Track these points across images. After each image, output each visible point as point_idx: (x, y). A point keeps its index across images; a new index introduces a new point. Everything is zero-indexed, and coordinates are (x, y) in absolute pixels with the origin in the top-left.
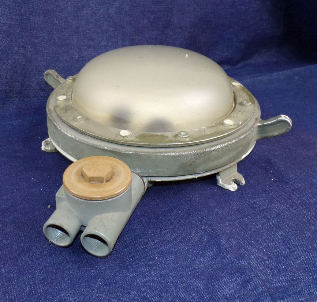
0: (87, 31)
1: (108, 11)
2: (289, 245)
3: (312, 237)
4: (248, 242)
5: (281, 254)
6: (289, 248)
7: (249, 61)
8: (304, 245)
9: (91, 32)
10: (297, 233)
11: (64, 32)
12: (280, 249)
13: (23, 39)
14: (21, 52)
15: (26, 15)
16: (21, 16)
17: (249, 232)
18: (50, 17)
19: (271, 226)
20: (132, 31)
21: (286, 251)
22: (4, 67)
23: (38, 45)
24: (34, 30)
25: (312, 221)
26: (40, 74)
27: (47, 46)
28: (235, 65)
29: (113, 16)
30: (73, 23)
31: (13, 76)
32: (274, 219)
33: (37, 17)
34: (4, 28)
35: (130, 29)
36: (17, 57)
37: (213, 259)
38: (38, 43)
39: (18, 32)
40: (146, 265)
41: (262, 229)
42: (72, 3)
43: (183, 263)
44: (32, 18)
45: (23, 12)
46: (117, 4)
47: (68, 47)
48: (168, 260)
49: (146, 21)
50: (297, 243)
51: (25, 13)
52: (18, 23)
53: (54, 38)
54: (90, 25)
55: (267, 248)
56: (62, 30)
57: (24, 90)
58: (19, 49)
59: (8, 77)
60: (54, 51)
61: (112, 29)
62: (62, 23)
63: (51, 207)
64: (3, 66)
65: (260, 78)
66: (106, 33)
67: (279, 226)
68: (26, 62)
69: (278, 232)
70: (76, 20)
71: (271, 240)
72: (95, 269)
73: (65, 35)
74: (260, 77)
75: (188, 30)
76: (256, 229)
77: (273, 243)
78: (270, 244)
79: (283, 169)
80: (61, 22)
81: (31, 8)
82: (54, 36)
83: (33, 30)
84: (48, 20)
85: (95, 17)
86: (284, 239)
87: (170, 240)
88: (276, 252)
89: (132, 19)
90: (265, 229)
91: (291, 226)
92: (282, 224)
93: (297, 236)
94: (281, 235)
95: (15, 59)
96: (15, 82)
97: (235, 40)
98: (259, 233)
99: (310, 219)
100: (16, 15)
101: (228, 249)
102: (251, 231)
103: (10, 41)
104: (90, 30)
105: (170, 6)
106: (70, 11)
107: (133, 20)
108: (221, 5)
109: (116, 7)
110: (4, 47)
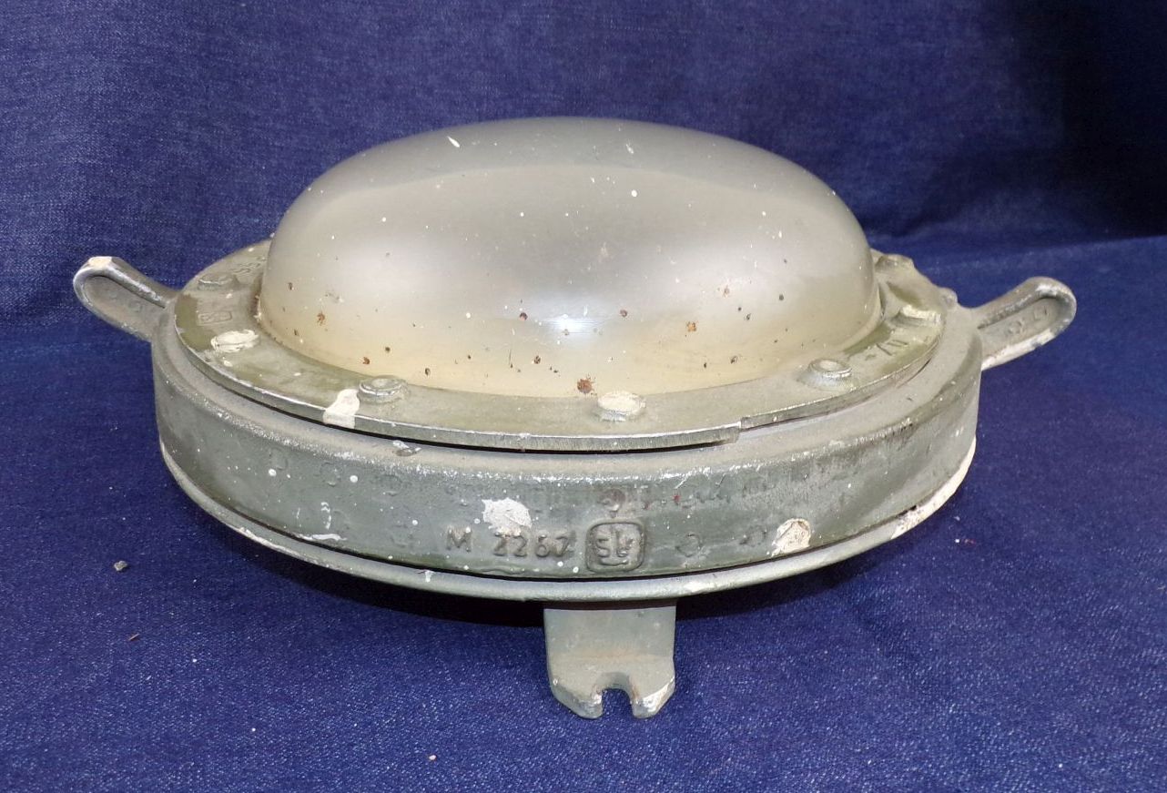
0: (419, 95)
1: (488, 37)
2: (977, 753)
3: (1075, 731)
4: (809, 729)
5: (934, 782)
6: (974, 763)
7: (951, 226)
8: (1036, 759)
9: (431, 98)
10: (1018, 714)
11: (344, 93)
12: (934, 766)
13: (207, 99)
14: (196, 139)
15: (223, 32)
16: (208, 31)
17: (822, 697)
18: (301, 44)
19: (917, 682)
20: (561, 101)
21: (958, 775)
22: (136, 175)
23: (255, 123)
24: (246, 76)
25: (1085, 681)
26: (253, 210)
27: (284, 127)
28: (904, 233)
29: (502, 53)
30: (376, 68)
31: (161, 206)
32: (934, 659)
33: (261, 42)
34: (148, 61)
35: (554, 92)
36: (181, 150)
37: (655, 779)
38: (256, 118)
39: (192, 76)
40: (384, 778)
41: (881, 691)
42: (376, 11)
43: (532, 782)
44: (242, 42)
45: (216, 20)
46: (515, 17)
47: (353, 138)
48: (474, 769)
49: (604, 72)
50: (1012, 748)
51: (222, 25)
52: (195, 52)
53: (312, 107)
54: (429, 77)
55: (882, 756)
56: (340, 85)
57: (194, 252)
58: (190, 128)
59: (144, 208)
60: (306, 145)
61: (498, 93)
62: (341, 64)
63: (124, 570)
64: (133, 173)
65: (977, 264)
66: (480, 104)
67: (948, 682)
68: (210, 168)
69: (940, 703)
70: (387, 58)
71: (906, 730)
72: (185, 773)
73: (346, 102)
74: (978, 262)
75: (740, 106)
76: (855, 688)
77: (912, 743)
78: (900, 745)
79: (1000, 511)
80: (336, 62)
81: (242, 13)
82: (312, 101)
83: (243, 78)
84: (296, 52)
85: (445, 55)
86: (959, 731)
87: (511, 704)
88: (917, 774)
89: (560, 62)
90: (894, 692)
91: (998, 687)
92: (961, 677)
93: (1017, 723)
94: (952, 715)
95: (174, 156)
96: (166, 225)
97: (898, 150)
98: (861, 703)
99: (1077, 674)
100: (191, 26)
101: (722, 747)
102: (832, 692)
103: (164, 100)
104: (430, 91)
105: (680, 31)
106: (369, 32)
107: (564, 66)
108: (847, 33)
109: (511, 27)
110: (143, 116)
